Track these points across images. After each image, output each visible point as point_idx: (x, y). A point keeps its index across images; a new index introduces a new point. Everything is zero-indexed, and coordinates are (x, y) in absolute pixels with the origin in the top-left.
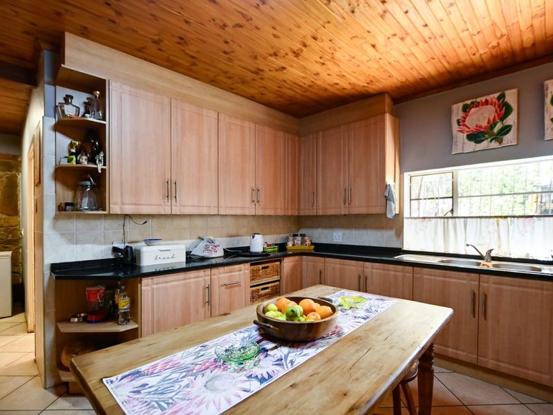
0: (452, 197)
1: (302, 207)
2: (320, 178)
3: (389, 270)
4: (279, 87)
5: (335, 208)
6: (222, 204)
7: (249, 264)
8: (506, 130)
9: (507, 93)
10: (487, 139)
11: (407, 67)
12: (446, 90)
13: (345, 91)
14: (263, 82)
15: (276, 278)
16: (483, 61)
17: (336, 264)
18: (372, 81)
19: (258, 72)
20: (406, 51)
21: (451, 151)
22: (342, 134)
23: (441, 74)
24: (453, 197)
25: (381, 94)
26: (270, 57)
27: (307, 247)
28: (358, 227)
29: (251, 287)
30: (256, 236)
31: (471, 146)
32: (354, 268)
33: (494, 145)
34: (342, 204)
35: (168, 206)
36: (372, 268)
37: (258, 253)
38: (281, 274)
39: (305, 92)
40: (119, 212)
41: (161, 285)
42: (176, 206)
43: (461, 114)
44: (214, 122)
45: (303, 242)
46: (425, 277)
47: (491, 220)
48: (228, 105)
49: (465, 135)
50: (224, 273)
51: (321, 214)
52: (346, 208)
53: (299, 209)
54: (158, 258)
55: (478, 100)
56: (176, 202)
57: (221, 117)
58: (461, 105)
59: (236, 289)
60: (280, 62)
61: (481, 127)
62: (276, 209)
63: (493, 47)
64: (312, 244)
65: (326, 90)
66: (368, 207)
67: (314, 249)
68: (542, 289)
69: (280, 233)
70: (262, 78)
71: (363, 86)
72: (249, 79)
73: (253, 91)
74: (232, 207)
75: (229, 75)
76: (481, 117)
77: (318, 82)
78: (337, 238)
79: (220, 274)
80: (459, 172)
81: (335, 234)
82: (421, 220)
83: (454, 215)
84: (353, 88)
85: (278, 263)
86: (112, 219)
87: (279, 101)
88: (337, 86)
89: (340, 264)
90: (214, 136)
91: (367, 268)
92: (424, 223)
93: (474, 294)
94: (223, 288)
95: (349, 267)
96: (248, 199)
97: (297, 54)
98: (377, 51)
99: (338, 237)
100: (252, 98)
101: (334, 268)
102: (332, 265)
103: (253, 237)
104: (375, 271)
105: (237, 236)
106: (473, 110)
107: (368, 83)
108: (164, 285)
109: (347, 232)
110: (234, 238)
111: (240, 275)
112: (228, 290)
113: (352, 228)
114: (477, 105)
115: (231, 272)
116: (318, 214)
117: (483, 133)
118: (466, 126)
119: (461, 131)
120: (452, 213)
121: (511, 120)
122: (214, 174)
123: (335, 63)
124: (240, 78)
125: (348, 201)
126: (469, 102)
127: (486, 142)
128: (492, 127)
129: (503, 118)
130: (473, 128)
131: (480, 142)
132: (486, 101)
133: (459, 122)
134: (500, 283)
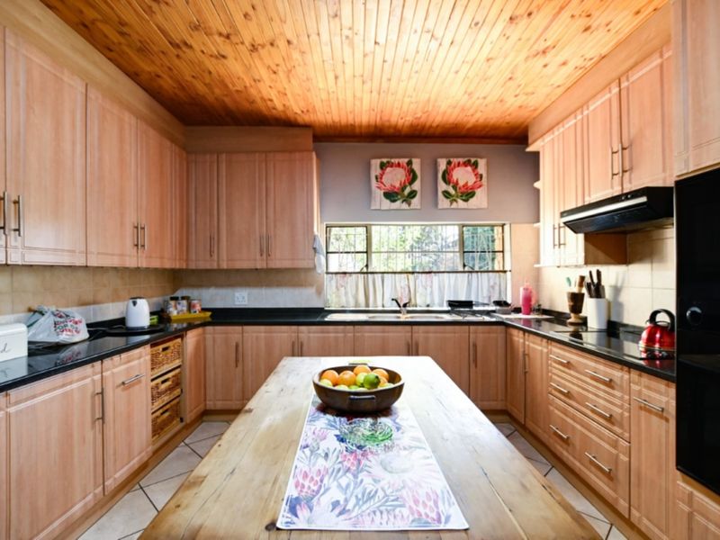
0: (366, 252)
1: (193, 256)
2: (224, 218)
3: (328, 332)
4: (193, 77)
5: (248, 259)
6: (92, 248)
7: (149, 345)
8: (413, 194)
9: (414, 160)
10: (399, 199)
11: (349, 110)
12: (365, 142)
13: (274, 111)
14: (177, 61)
15: (177, 363)
16: (403, 126)
17: (260, 332)
18: (308, 111)
19: (181, 45)
20: (358, 94)
21: (370, 206)
22: (257, 164)
23: (369, 126)
24: (368, 252)
25: (307, 126)
26: (216, 37)
27: (198, 314)
28: (269, 285)
29: (153, 380)
30: (139, 301)
31: (386, 204)
32: (286, 334)
33: (405, 206)
34: (258, 254)
36: (309, 332)
37: (143, 328)
38: (183, 355)
39: (226, 95)
41: (22, 406)
42: (16, 247)
43: (379, 171)
44: (80, 99)
45: (190, 307)
46: (367, 334)
47: (402, 275)
48: (98, 74)
49: (382, 192)
50: (121, 365)
51: (225, 267)
52: (262, 260)
53: (187, 260)
55: (393, 161)
57: (93, 94)
58: (378, 161)
59: (137, 387)
60: (226, 48)
61: (395, 187)
62: (162, 258)
63: (416, 118)
64: (204, 310)
65: (253, 102)
66: (293, 259)
67: (211, 316)
68: (455, 333)
69: (152, 297)
70: (178, 56)
71: (296, 113)
72: (155, 49)
73: (145, 67)
74: (107, 254)
75: (125, 29)
76: (395, 177)
77: (253, 91)
78: (241, 300)
79: (115, 367)
80: (373, 227)
81: (237, 294)
82: (342, 275)
83: (369, 270)
84: (284, 112)
85: (179, 340)
87: (176, 94)
88: (269, 103)
89: (265, 332)
90: (79, 124)
91: (303, 333)
92: (346, 279)
93: (408, 345)
94: (120, 389)
95: (279, 335)
96: (129, 242)
97: (254, 48)
98: (336, 83)
99: (242, 298)
100: (134, 76)
101: (257, 338)
102: (255, 335)
103: (135, 304)
104: (311, 335)
105: (95, 303)
106: (389, 169)
107: (303, 112)
108: (29, 403)
109: (255, 291)
110: (88, 307)
111: (140, 364)
112: (126, 392)
113: (262, 286)
114: (392, 165)
115: (129, 362)
116: (221, 267)
117: (397, 194)
118: (382, 183)
119: (379, 188)
120: (367, 269)
121: (416, 186)
122: (79, 193)
123: (288, 77)
124: (140, 41)
125: (266, 251)
126: (385, 160)
127: (398, 203)
128: (403, 189)
129: (411, 183)
130: (388, 186)
131: (394, 201)
132: (399, 163)
133: (377, 178)
134: (427, 332)
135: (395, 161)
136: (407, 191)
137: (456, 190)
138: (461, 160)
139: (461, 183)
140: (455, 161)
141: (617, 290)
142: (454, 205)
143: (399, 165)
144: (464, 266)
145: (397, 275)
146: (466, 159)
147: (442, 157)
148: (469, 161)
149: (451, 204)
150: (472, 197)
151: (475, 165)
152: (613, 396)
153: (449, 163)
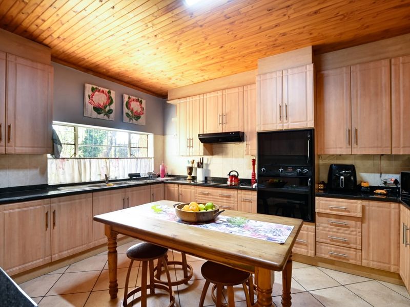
0: (75, 144)
8: (110, 111)
9: (112, 92)
10: (102, 113)
21: (83, 114)
31: (95, 114)
33: (106, 118)
36: (60, 202)
43: (91, 93)
47: (103, 160)
49: (92, 106)
55: (100, 88)
61: (100, 105)
76: (100, 99)
80: (79, 128)
89: (19, 208)
91: (54, 203)
92: (64, 163)
106: (97, 93)
114: (99, 91)
117: (101, 109)
118: (92, 100)
119: (90, 103)
120: (75, 156)
121: (113, 107)
125: (4, 138)
126: (95, 87)
127: (102, 115)
128: (105, 107)
129: (110, 104)
130: (96, 103)
131: (99, 113)
132: (103, 91)
133: (89, 97)
134: (133, 191)
135: (102, 89)
136: (107, 109)
137: (132, 113)
138: (135, 98)
139: (135, 110)
140: (132, 97)
141: (207, 165)
142: (131, 122)
143: (103, 92)
144: (131, 155)
145: (99, 160)
146: (137, 98)
147: (126, 94)
148: (138, 99)
149: (130, 120)
150: (139, 118)
151: (141, 102)
152: (230, 200)
153: (129, 98)
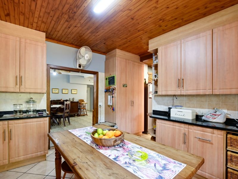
35: (179, 91)
40: (161, 94)
42: (183, 90)
54: (177, 114)
56: (183, 88)
86: (169, 97)
111: (212, 136)
